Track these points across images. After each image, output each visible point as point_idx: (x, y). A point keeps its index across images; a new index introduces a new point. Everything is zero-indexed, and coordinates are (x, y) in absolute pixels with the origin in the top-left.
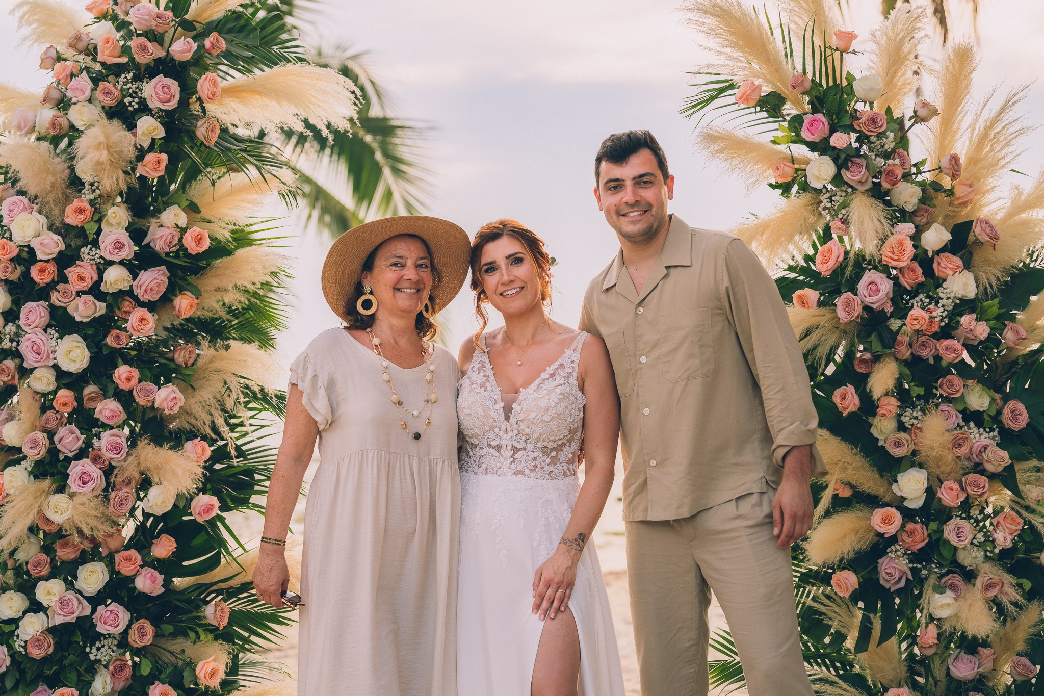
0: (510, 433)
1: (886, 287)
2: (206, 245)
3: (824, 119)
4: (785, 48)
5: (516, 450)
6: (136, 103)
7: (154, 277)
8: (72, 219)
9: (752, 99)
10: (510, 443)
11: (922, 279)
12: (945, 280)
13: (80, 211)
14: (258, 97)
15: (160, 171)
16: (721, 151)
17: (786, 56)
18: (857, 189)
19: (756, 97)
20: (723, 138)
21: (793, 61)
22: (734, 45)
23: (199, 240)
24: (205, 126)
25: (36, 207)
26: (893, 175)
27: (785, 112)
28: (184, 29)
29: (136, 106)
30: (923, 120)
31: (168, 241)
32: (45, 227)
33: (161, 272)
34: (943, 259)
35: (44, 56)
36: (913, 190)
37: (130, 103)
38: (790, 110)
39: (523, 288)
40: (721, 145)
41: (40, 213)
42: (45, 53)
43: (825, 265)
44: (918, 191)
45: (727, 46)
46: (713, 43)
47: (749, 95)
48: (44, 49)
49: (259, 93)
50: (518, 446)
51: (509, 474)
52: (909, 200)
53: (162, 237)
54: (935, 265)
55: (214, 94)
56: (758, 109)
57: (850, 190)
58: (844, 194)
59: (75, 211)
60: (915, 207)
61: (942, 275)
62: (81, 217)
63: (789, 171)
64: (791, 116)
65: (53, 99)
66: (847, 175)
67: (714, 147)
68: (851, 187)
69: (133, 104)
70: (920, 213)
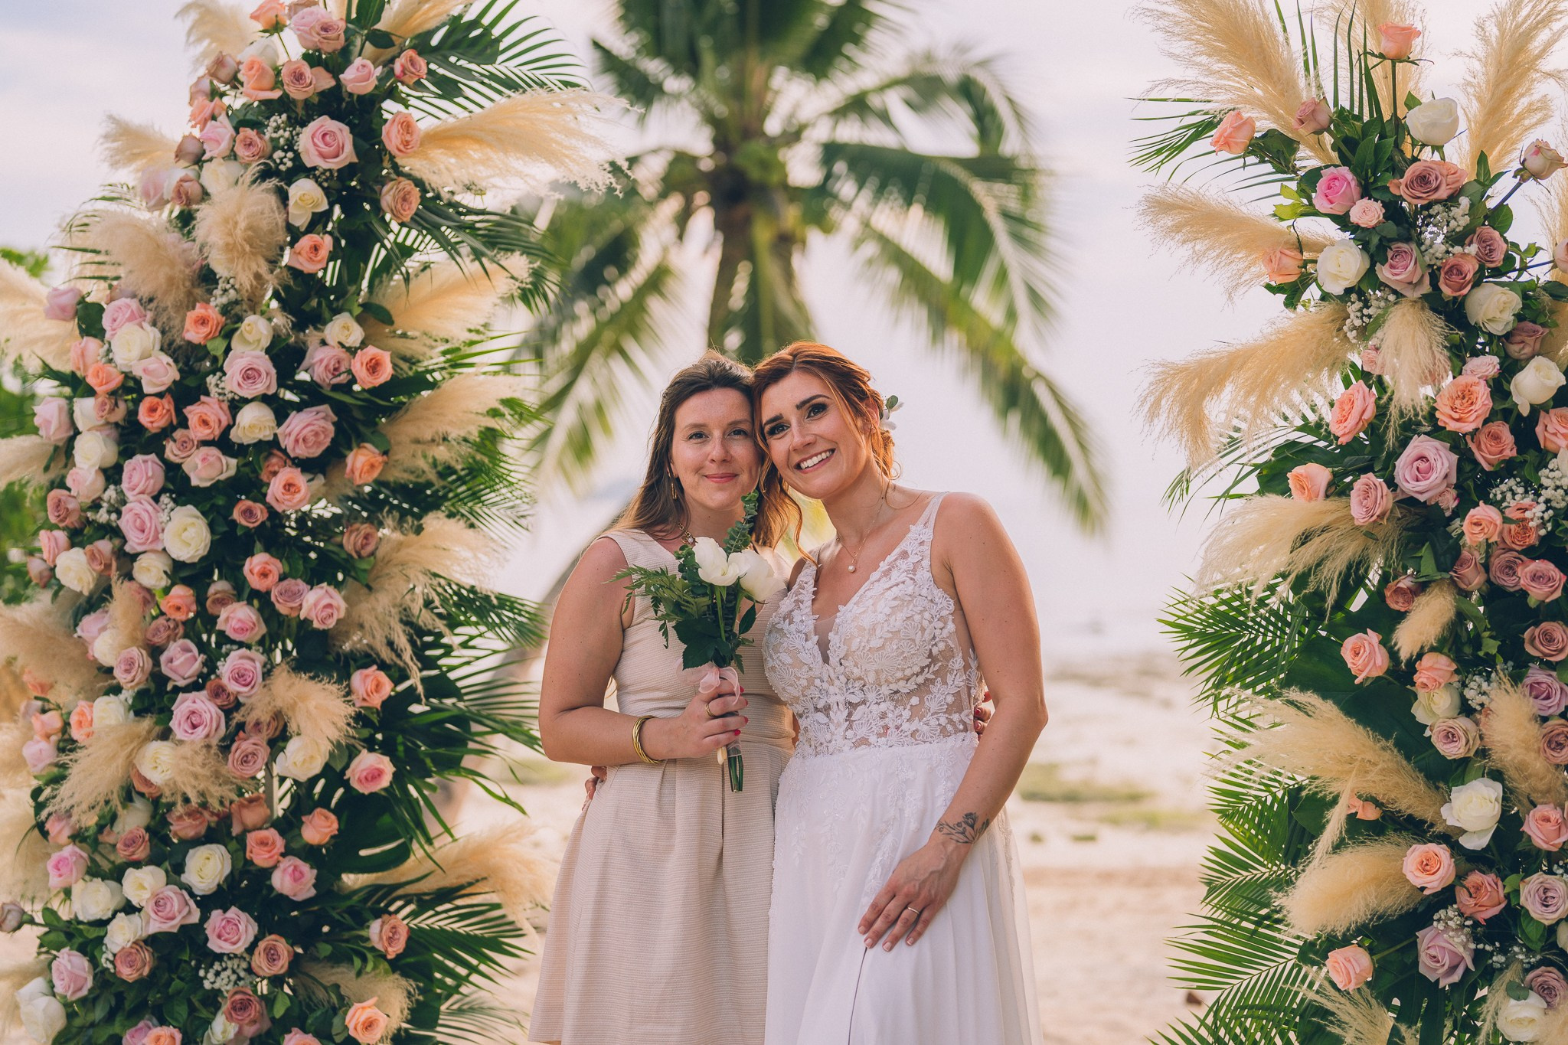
0: (837, 682)
1: (1443, 461)
2: (386, 373)
3: (1350, 176)
4: (1306, 54)
5: (852, 706)
6: (290, 160)
7: (308, 421)
8: (194, 334)
9: (1236, 143)
10: (841, 699)
11: (1510, 452)
12: (1555, 456)
13: (203, 321)
14: (476, 146)
15: (319, 261)
16: (1177, 228)
17: (1307, 69)
18: (1403, 296)
19: (1243, 139)
20: (1182, 208)
21: (1317, 76)
22: (1214, 52)
23: (374, 367)
24: (391, 193)
25: (150, 315)
26: (1460, 272)
27: (1298, 164)
28: (375, 44)
29: (290, 164)
30: (1537, 176)
31: (331, 367)
32: (158, 346)
33: (322, 415)
34: (1554, 419)
35: (194, 90)
36: (1504, 298)
37: (281, 159)
38: (1306, 159)
39: (833, 451)
40: (1179, 218)
41: (154, 324)
42: (197, 84)
43: (1342, 426)
44: (1515, 301)
45: (1201, 53)
46: (1180, 47)
47: (1230, 136)
48: (195, 80)
49: (479, 141)
50: (854, 699)
51: (846, 749)
52: (1498, 315)
53: (321, 361)
54: (1539, 430)
55: (406, 144)
56: (1252, 159)
57: (1392, 298)
58: (1382, 304)
59: (196, 322)
60: (1509, 328)
61: (1551, 447)
62: (205, 330)
63: (1291, 264)
64: (1307, 170)
65: (189, 153)
66: (1384, 273)
67: (1168, 221)
68: (1395, 292)
69: (285, 160)
70: (1518, 338)
